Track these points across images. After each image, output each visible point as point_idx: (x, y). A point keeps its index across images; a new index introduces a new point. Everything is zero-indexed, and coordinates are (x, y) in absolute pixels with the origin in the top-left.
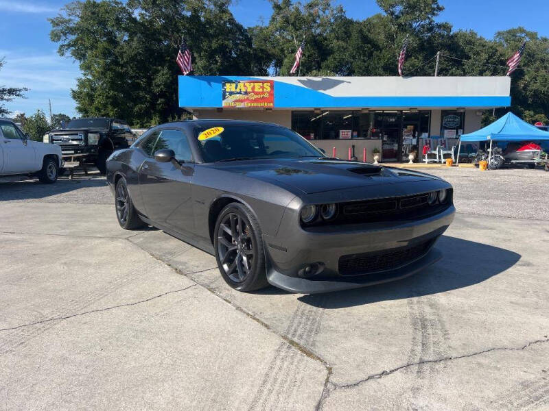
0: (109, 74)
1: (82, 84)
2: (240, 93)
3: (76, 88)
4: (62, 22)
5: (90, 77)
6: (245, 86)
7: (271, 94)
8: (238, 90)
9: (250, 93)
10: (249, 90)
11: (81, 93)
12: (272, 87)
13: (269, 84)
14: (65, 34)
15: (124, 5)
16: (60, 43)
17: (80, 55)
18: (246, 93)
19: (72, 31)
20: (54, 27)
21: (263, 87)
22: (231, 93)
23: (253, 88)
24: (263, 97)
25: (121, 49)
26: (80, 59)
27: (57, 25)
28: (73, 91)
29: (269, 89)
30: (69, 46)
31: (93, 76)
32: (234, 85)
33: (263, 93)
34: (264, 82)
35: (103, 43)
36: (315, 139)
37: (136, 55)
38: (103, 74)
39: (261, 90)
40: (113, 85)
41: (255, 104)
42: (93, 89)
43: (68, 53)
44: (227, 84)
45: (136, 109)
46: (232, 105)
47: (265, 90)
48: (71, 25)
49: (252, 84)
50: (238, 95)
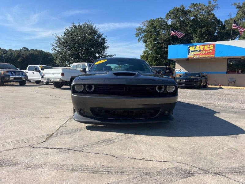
0: (155, 48)
1: (144, 52)
2: (197, 51)
3: (142, 55)
4: (140, 29)
5: (147, 50)
6: (199, 47)
7: (213, 50)
8: (196, 50)
9: (202, 50)
10: (202, 49)
11: (143, 56)
12: (214, 47)
13: (212, 46)
14: (141, 34)
15: (164, 19)
16: (139, 37)
17: (145, 41)
18: (200, 51)
19: (143, 32)
20: (137, 31)
21: (209, 48)
22: (192, 51)
23: (204, 48)
24: (209, 52)
25: (161, 37)
26: (145, 43)
27: (138, 30)
28: (141, 55)
29: (212, 48)
30: (142, 38)
31: (149, 49)
32: (194, 47)
33: (209, 50)
34: (209, 45)
35: (154, 35)
36: (242, 73)
37: (167, 39)
38: (153, 48)
39: (208, 49)
40: (156, 52)
41: (204, 56)
42: (148, 54)
43: (141, 41)
44: (190, 47)
45: (164, 62)
46: (192, 57)
47: (210, 48)
48: (143, 30)
49: (203, 46)
50: (195, 52)
